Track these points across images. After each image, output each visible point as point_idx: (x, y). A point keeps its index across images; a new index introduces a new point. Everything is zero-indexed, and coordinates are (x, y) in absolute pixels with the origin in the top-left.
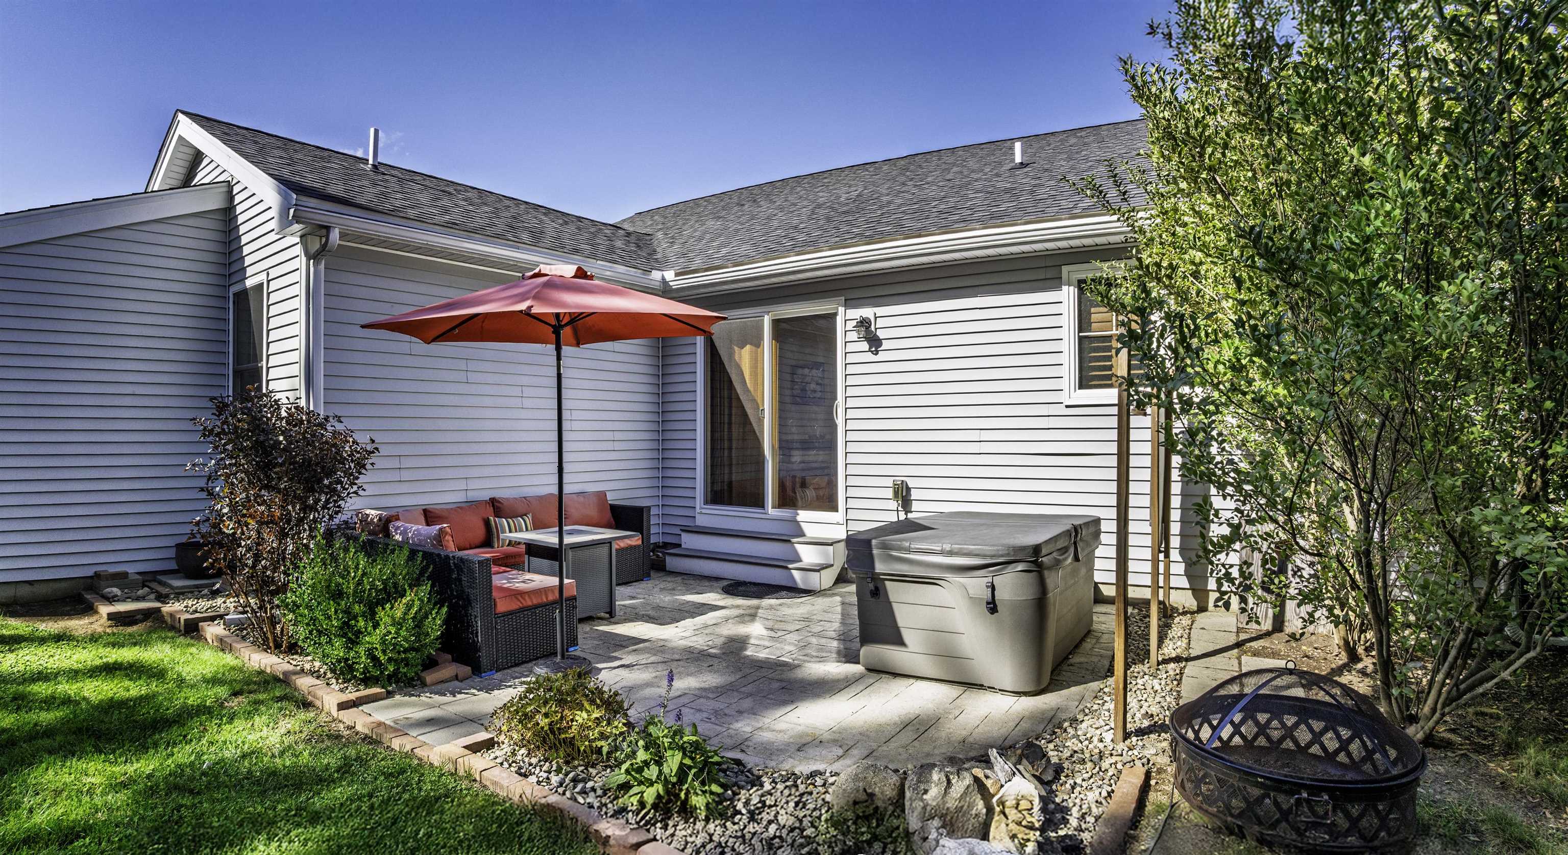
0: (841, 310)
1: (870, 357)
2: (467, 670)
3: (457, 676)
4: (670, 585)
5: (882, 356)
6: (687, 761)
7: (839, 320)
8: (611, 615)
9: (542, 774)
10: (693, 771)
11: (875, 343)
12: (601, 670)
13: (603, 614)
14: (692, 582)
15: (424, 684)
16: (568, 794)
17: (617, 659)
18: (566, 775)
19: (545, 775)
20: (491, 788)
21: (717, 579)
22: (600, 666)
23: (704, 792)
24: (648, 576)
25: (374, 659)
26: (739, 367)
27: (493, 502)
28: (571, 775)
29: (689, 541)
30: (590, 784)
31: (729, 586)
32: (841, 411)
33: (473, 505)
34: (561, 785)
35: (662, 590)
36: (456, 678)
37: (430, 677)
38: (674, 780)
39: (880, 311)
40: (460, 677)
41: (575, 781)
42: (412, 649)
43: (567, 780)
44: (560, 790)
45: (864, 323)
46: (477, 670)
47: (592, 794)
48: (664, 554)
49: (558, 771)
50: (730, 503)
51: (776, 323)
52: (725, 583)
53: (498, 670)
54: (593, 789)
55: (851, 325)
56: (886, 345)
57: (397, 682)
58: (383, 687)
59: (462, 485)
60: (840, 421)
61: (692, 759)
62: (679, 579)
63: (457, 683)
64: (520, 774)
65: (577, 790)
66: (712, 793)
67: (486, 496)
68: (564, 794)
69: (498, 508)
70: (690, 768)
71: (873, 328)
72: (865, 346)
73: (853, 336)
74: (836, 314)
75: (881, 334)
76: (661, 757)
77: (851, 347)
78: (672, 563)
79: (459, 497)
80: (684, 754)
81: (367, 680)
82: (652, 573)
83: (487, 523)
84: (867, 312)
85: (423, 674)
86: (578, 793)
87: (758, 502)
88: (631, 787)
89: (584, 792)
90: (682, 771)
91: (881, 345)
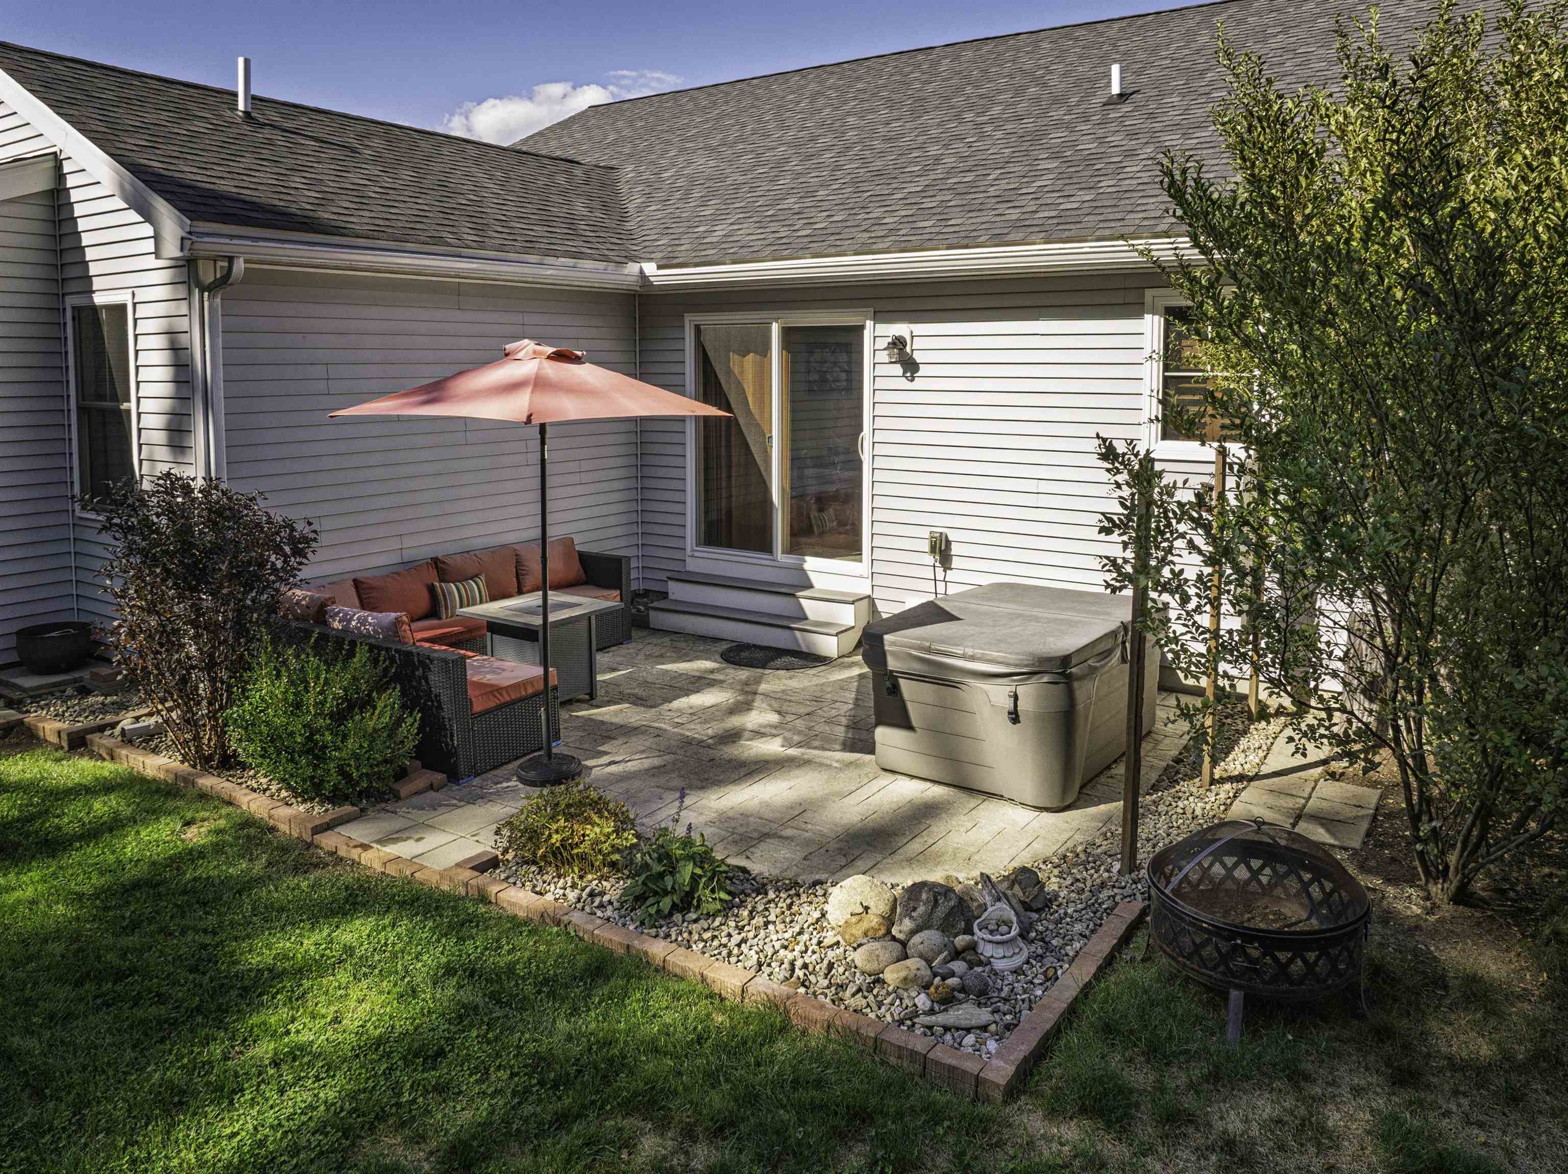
0: (869, 324)
1: (904, 383)
2: (439, 777)
3: (432, 785)
4: (657, 651)
5: (918, 383)
6: (698, 871)
7: (867, 334)
8: (591, 697)
9: (558, 890)
10: (704, 880)
11: (910, 366)
12: (591, 768)
13: (582, 697)
14: (683, 645)
15: (398, 798)
16: (587, 909)
17: (606, 753)
18: (583, 890)
19: (561, 892)
20: (508, 908)
21: (716, 640)
22: (589, 763)
23: (714, 899)
24: (628, 638)
25: (346, 776)
26: (739, 384)
27: (436, 562)
28: (588, 890)
29: (677, 591)
30: (606, 898)
31: (730, 650)
32: (867, 445)
33: (410, 567)
34: (579, 900)
35: (648, 657)
36: (431, 787)
37: (405, 789)
38: (687, 889)
39: (920, 328)
40: (435, 786)
41: (592, 895)
42: (386, 761)
43: (584, 895)
44: (579, 906)
45: (898, 343)
46: (454, 776)
47: (610, 908)
48: (648, 608)
49: (574, 886)
50: (730, 545)
51: (788, 333)
52: (725, 646)
53: (477, 775)
54: (610, 903)
55: (883, 343)
56: (923, 370)
57: (367, 798)
58: (353, 805)
59: (395, 544)
60: (866, 458)
61: (702, 868)
62: (666, 640)
63: (432, 794)
64: (537, 893)
65: (596, 904)
66: (721, 900)
67: (428, 553)
68: (583, 909)
69: (443, 570)
70: (700, 877)
71: (908, 349)
72: (898, 369)
73: (883, 356)
74: (862, 328)
75: (918, 357)
76: (674, 868)
77: (880, 370)
78: (658, 619)
79: (395, 559)
80: (695, 864)
81: (336, 798)
82: (635, 634)
83: (431, 589)
84: (901, 329)
85: (396, 786)
86: (597, 907)
87: (766, 546)
88: (646, 899)
89: (601, 906)
90: (695, 878)
91: (917, 370)
